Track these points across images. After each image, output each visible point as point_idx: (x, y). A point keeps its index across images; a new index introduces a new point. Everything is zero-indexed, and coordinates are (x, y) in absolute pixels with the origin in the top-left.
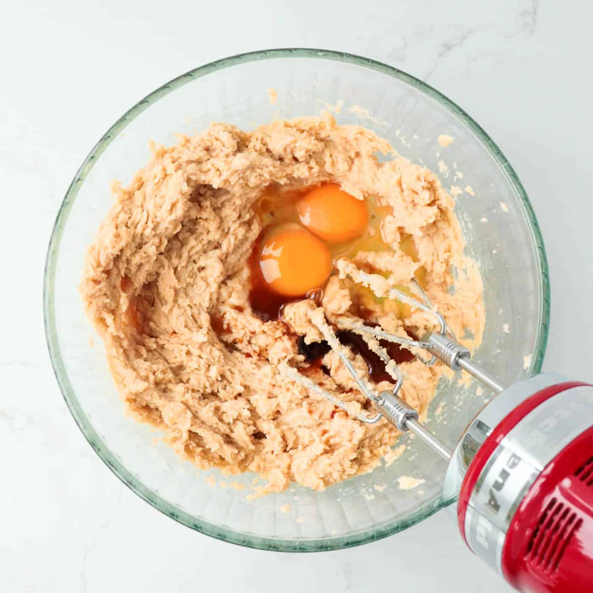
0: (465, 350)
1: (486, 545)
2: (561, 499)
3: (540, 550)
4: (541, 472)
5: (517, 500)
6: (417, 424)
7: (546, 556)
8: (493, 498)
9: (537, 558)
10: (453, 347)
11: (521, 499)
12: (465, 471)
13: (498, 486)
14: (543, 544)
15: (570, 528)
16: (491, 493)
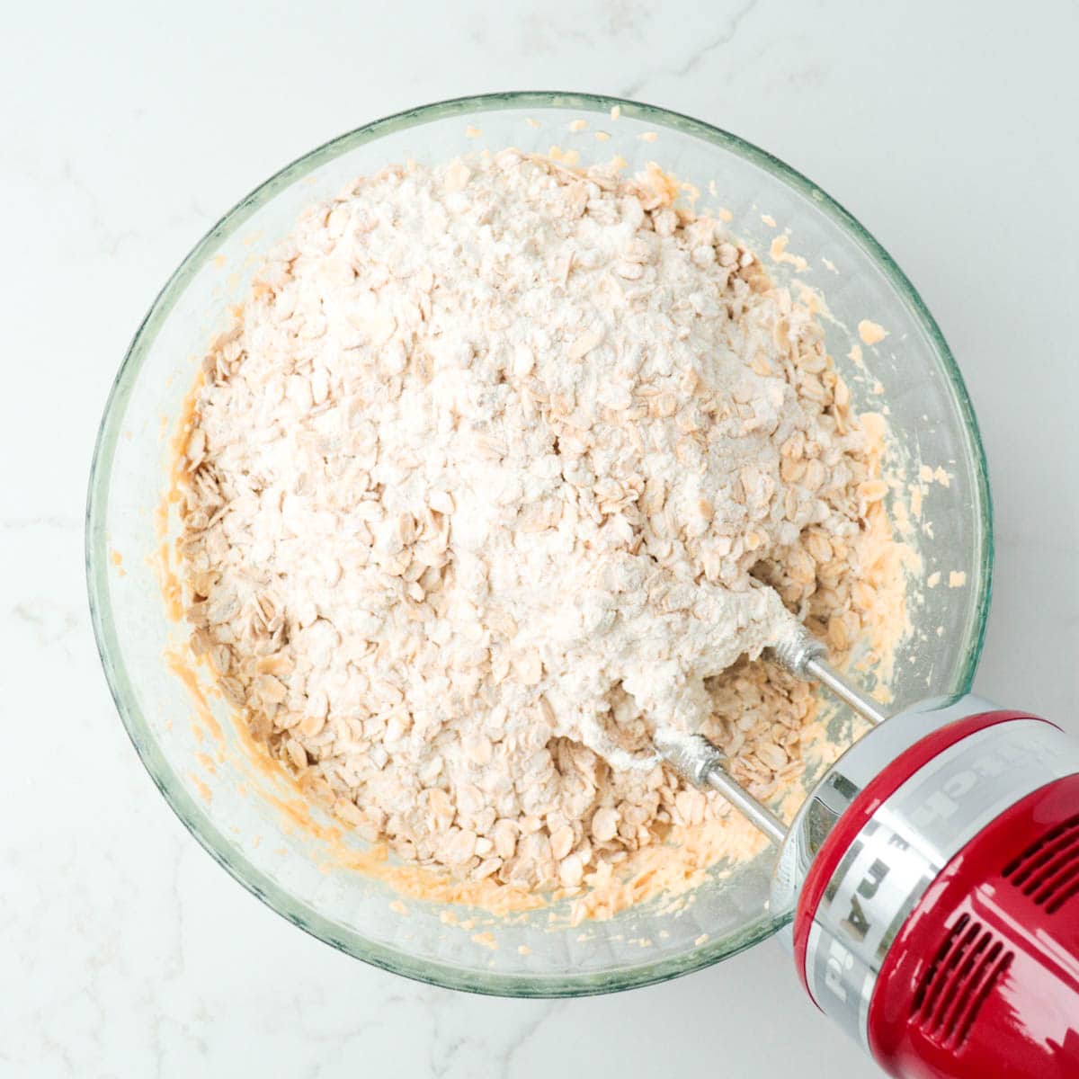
1: (842, 994)
2: (975, 918)
3: (937, 1006)
5: (899, 915)
6: (728, 779)
7: (947, 1016)
8: (857, 911)
9: (931, 1020)
11: (907, 915)
12: (809, 863)
13: (868, 890)
14: (942, 996)
15: (991, 969)
16: (854, 901)
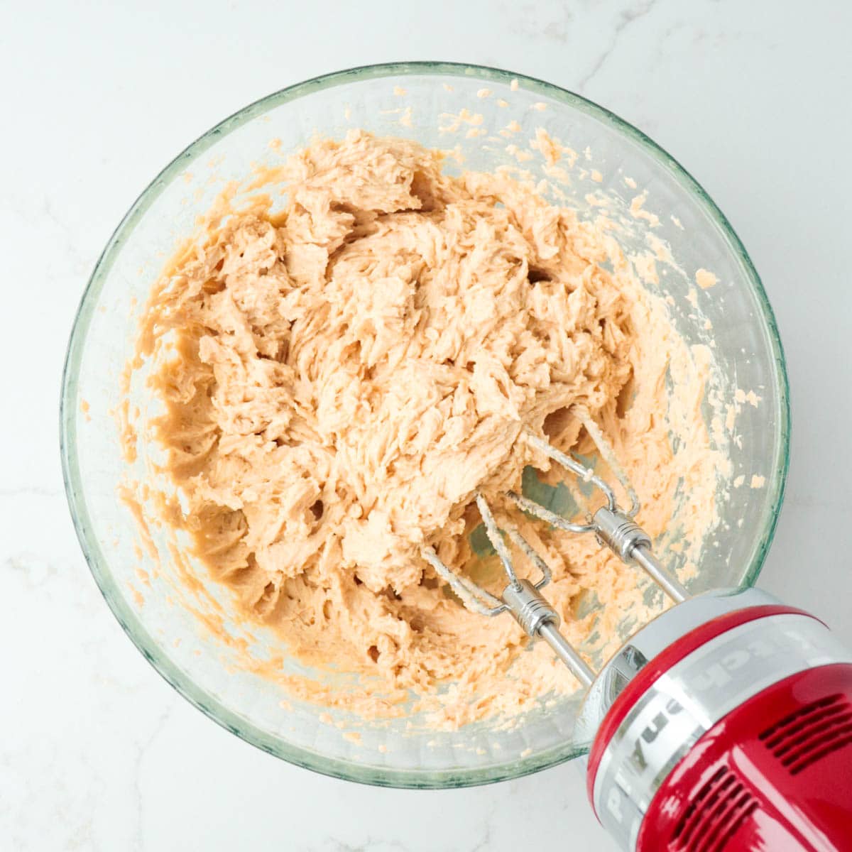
0: (645, 538)
1: (619, 816)
3: (692, 836)
4: (707, 732)
6: (556, 633)
10: (628, 529)
11: (678, 760)
13: (649, 736)
14: (697, 829)
15: (739, 812)
16: (637, 744)
